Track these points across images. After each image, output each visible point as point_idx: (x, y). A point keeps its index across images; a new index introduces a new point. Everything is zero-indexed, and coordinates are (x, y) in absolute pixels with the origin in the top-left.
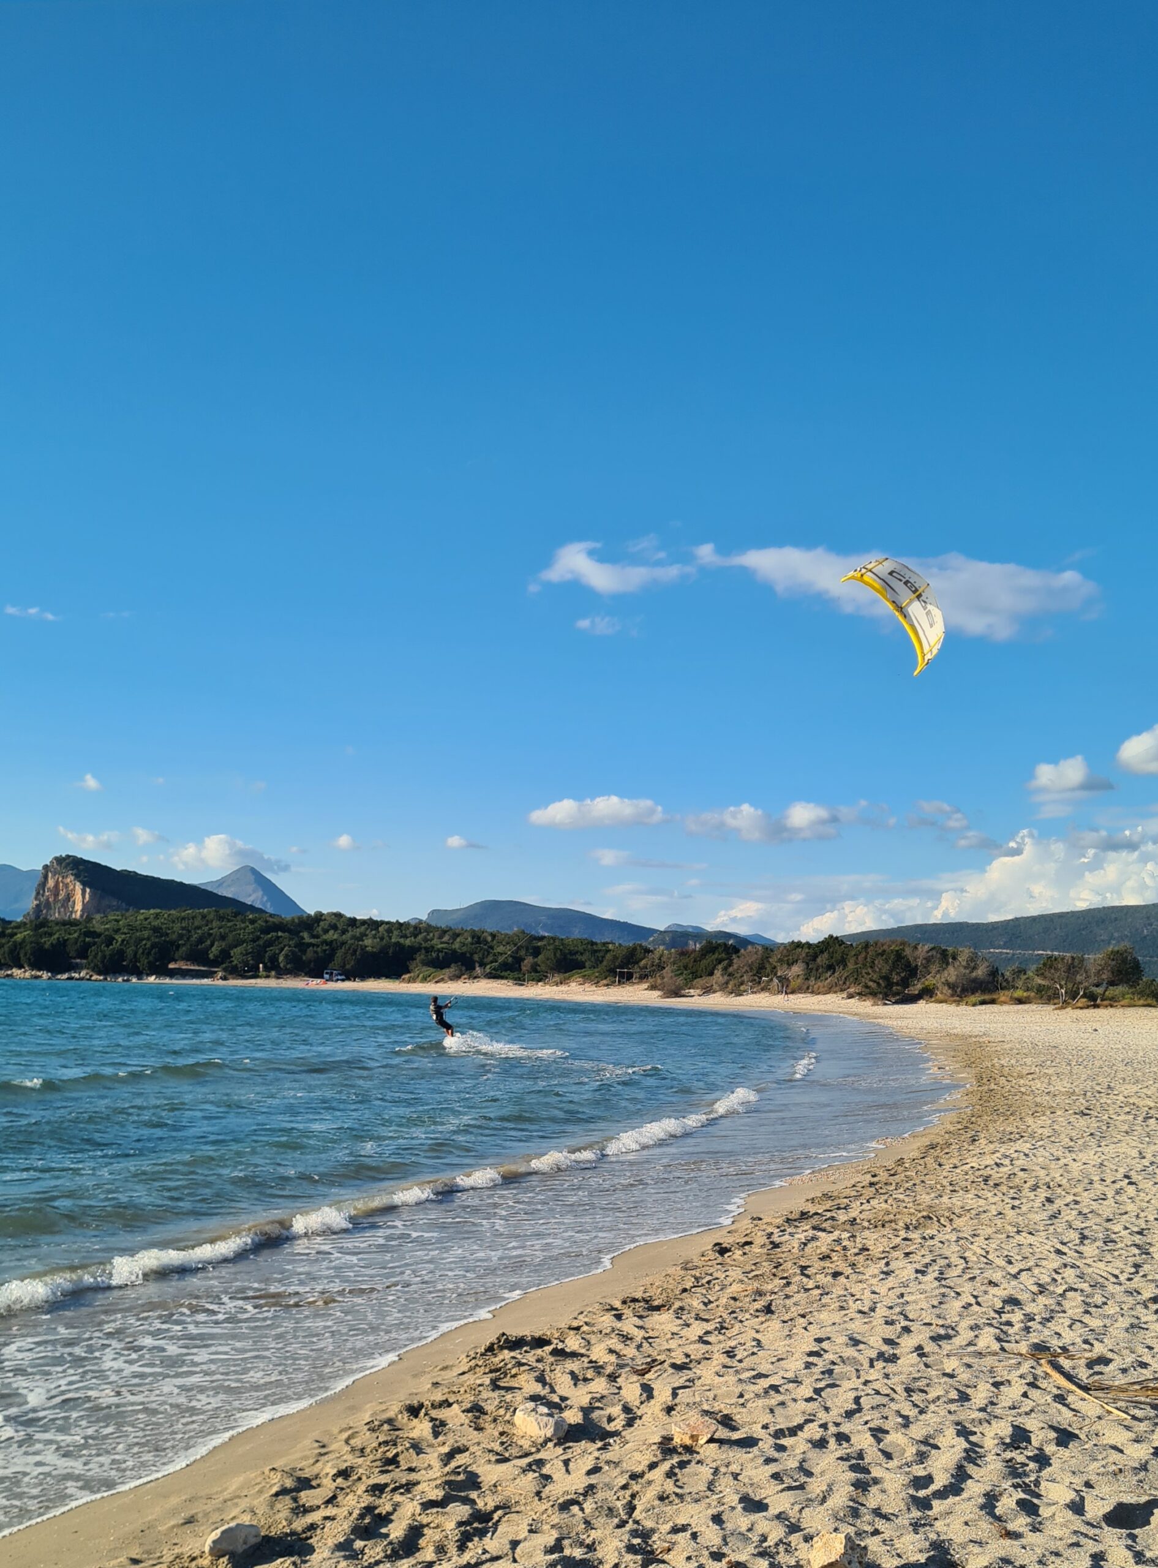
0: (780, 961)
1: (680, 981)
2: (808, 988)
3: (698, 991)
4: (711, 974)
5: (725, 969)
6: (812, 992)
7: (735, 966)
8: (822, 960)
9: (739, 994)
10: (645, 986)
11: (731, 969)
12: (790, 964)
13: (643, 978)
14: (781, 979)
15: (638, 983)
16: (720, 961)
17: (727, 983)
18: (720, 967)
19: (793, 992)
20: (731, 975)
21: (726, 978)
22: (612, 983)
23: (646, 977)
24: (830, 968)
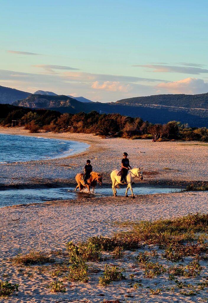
0: (74, 120)
1: (37, 126)
2: (84, 131)
3: (44, 131)
4: (49, 124)
6: (85, 133)
7: (58, 121)
8: (89, 120)
9: (59, 132)
10: (24, 127)
11: (57, 123)
12: (78, 122)
13: (23, 124)
14: (74, 127)
15: (21, 126)
16: (52, 119)
17: (55, 128)
19: (79, 132)
20: (57, 125)
21: (55, 126)
22: (10, 126)
23: (24, 124)
24: (92, 123)
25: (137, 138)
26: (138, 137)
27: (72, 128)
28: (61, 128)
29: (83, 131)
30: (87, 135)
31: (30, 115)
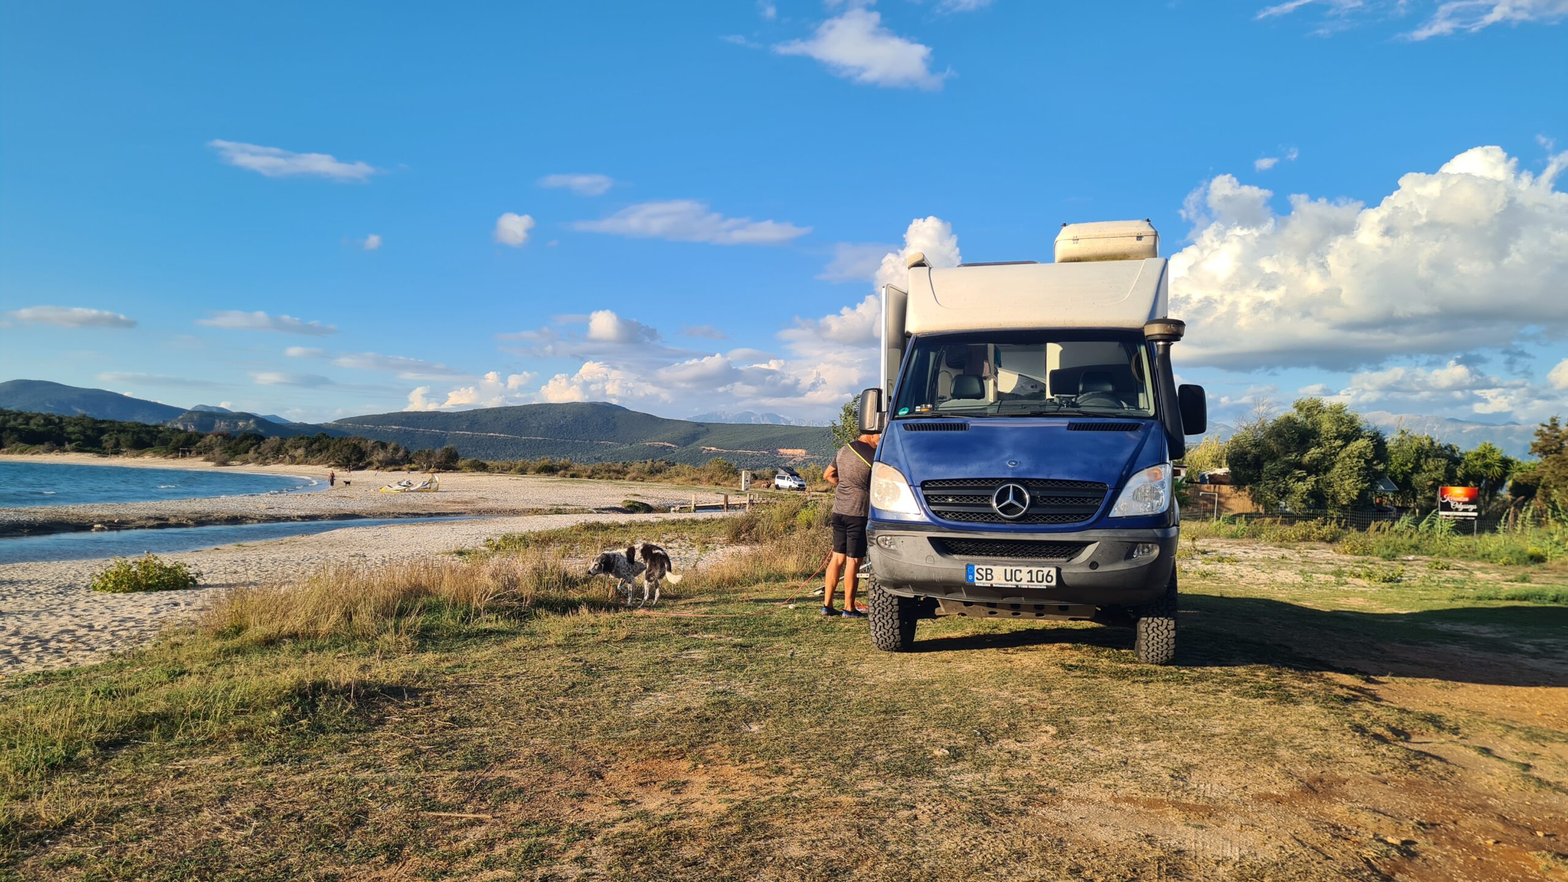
0: (290, 446)
1: (226, 456)
3: (238, 463)
4: (247, 452)
5: (256, 450)
7: (263, 449)
8: (315, 446)
9: (265, 465)
10: (202, 459)
11: (259, 450)
12: (296, 448)
13: (199, 454)
14: (291, 456)
15: (197, 456)
16: (252, 445)
17: (257, 458)
18: (253, 448)
19: (298, 464)
20: (260, 453)
21: (256, 455)
22: (177, 457)
23: (201, 453)
24: (320, 451)
25: (394, 470)
26: (397, 468)
27: (288, 457)
28: (267, 458)
29: (307, 463)
30: (314, 467)
31: (211, 440)
